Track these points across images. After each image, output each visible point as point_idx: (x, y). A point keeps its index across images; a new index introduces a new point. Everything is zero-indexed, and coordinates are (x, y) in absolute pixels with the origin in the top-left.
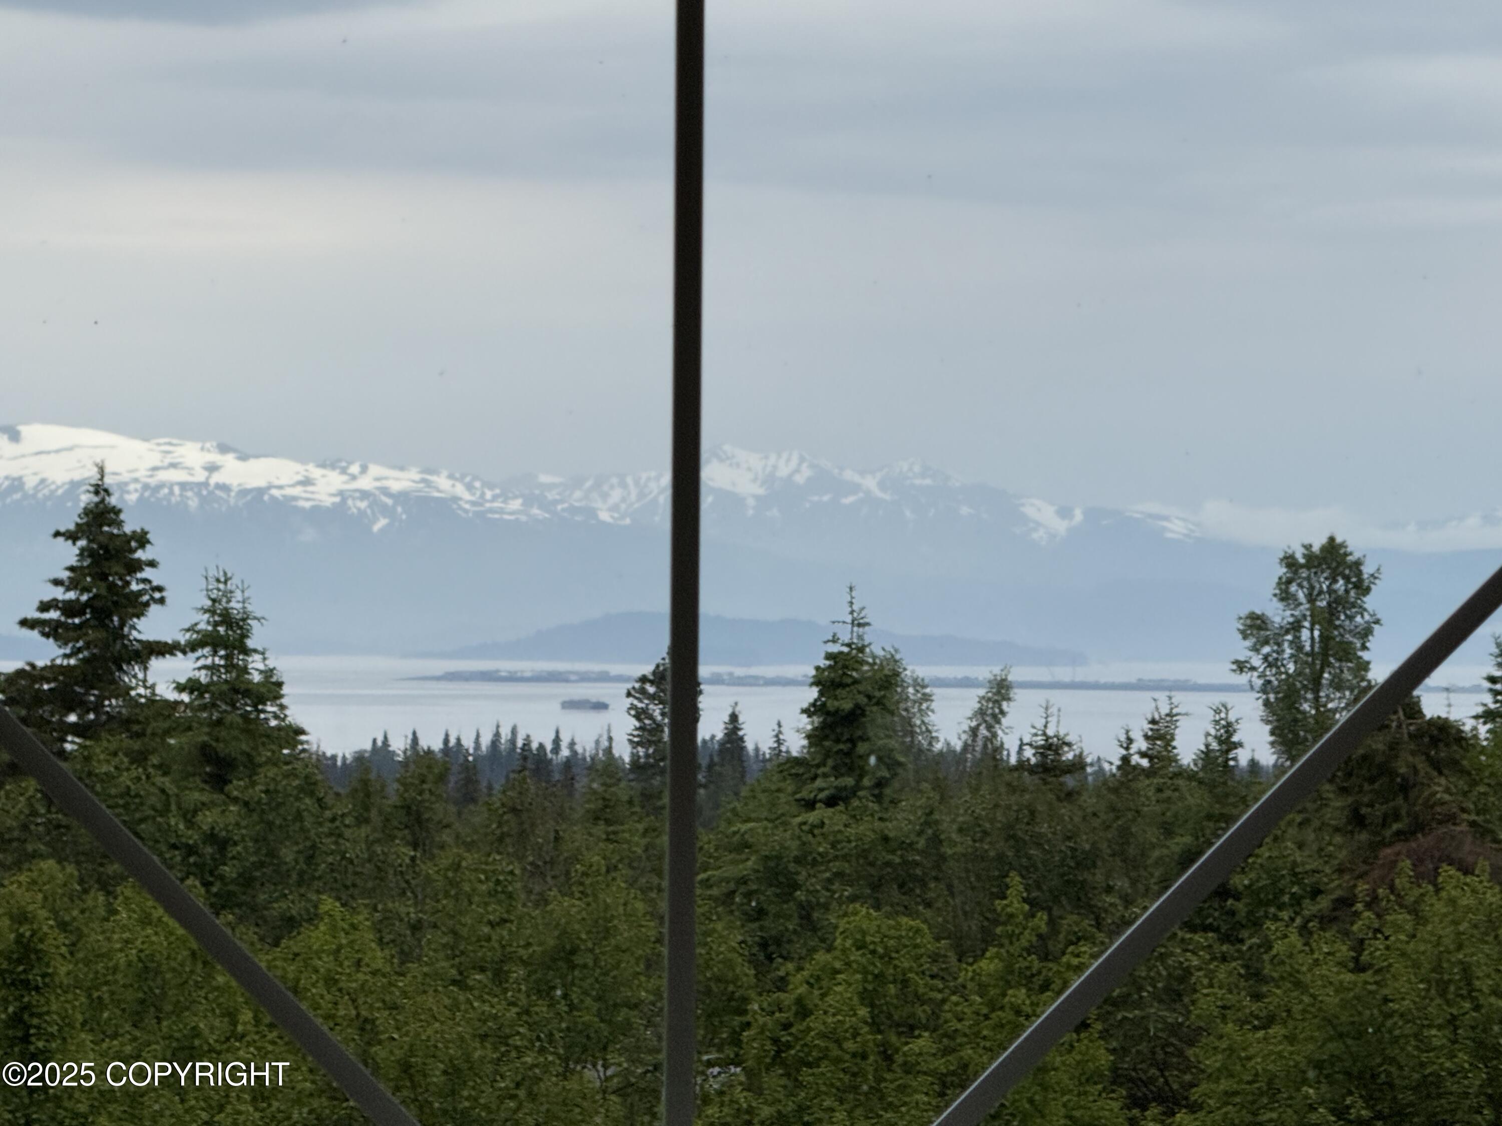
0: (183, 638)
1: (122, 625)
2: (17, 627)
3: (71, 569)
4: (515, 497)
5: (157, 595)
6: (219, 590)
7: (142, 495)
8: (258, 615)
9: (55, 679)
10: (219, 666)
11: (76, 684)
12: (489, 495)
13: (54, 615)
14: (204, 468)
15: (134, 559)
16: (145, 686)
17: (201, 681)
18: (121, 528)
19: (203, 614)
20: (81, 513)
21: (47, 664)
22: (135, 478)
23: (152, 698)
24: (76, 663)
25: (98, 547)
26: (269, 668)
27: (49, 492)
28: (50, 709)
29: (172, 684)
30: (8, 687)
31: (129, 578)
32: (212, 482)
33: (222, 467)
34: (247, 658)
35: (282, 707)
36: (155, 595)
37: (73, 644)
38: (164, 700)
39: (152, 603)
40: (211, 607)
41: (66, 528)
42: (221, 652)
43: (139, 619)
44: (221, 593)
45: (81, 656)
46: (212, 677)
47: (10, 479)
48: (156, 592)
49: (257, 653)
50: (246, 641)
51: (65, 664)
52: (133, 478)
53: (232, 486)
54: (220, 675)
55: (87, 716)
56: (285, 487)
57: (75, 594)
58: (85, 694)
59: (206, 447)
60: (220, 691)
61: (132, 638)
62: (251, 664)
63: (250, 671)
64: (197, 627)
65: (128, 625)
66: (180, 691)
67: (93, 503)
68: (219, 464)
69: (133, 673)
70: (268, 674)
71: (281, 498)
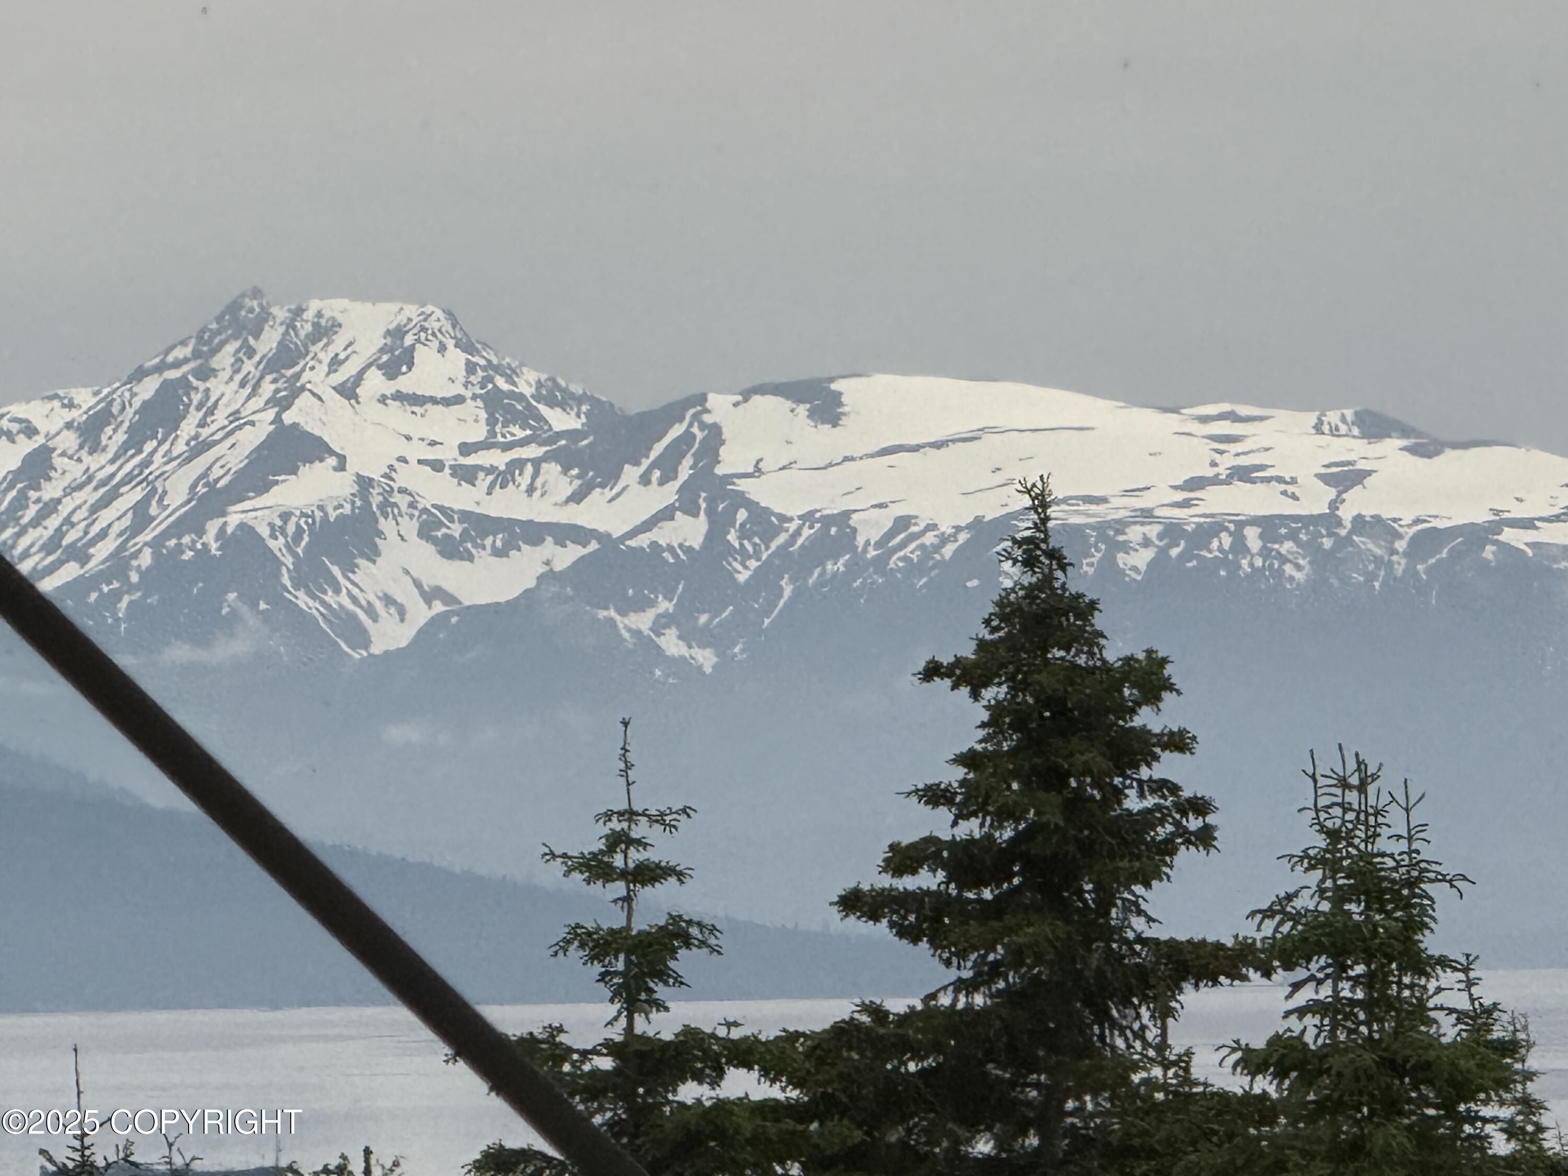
0: (1258, 934)
1: (1105, 902)
2: (835, 913)
3: (968, 759)
5: (1194, 823)
6: (1346, 807)
7: (1163, 553)
8: (1446, 869)
9: (937, 1048)
10: (1352, 1002)
11: (990, 1056)
13: (927, 880)
14: (1326, 479)
15: (1133, 728)
16: (1165, 1059)
17: (1306, 1045)
18: (1096, 650)
19: (1307, 870)
20: (991, 614)
21: (914, 1007)
22: (1142, 510)
23: (1181, 1090)
24: (989, 1002)
25: (1037, 700)
26: (1481, 1004)
27: (919, 553)
28: (925, 1123)
29: (1234, 1050)
30: (813, 1070)
31: (1121, 779)
32: (1346, 514)
33: (1369, 473)
34: (1423, 981)
35: (1531, 1107)
36: (1188, 821)
37: (979, 955)
38: (1213, 1094)
39: (1182, 844)
40: (1326, 851)
41: (955, 656)
42: (1355, 967)
43: (1147, 885)
44: (1350, 816)
45: (1001, 985)
46: (1333, 1033)
47: (818, 521)
48: (1191, 815)
49: (1451, 967)
50: (1419, 937)
51: (961, 1005)
52: (1135, 510)
53: (1401, 523)
54: (1353, 1026)
55: (1020, 1140)
56: (1538, 524)
57: (982, 825)
58: (1012, 1084)
59: (1329, 423)
60: (1356, 1070)
61: (1130, 935)
62: (1435, 997)
63: (1432, 1014)
64: (1291, 904)
65: (1119, 902)
66: (1253, 1069)
67: (1023, 588)
68: (1362, 465)
69: (1136, 1026)
70: (1480, 1021)
71: (1530, 552)
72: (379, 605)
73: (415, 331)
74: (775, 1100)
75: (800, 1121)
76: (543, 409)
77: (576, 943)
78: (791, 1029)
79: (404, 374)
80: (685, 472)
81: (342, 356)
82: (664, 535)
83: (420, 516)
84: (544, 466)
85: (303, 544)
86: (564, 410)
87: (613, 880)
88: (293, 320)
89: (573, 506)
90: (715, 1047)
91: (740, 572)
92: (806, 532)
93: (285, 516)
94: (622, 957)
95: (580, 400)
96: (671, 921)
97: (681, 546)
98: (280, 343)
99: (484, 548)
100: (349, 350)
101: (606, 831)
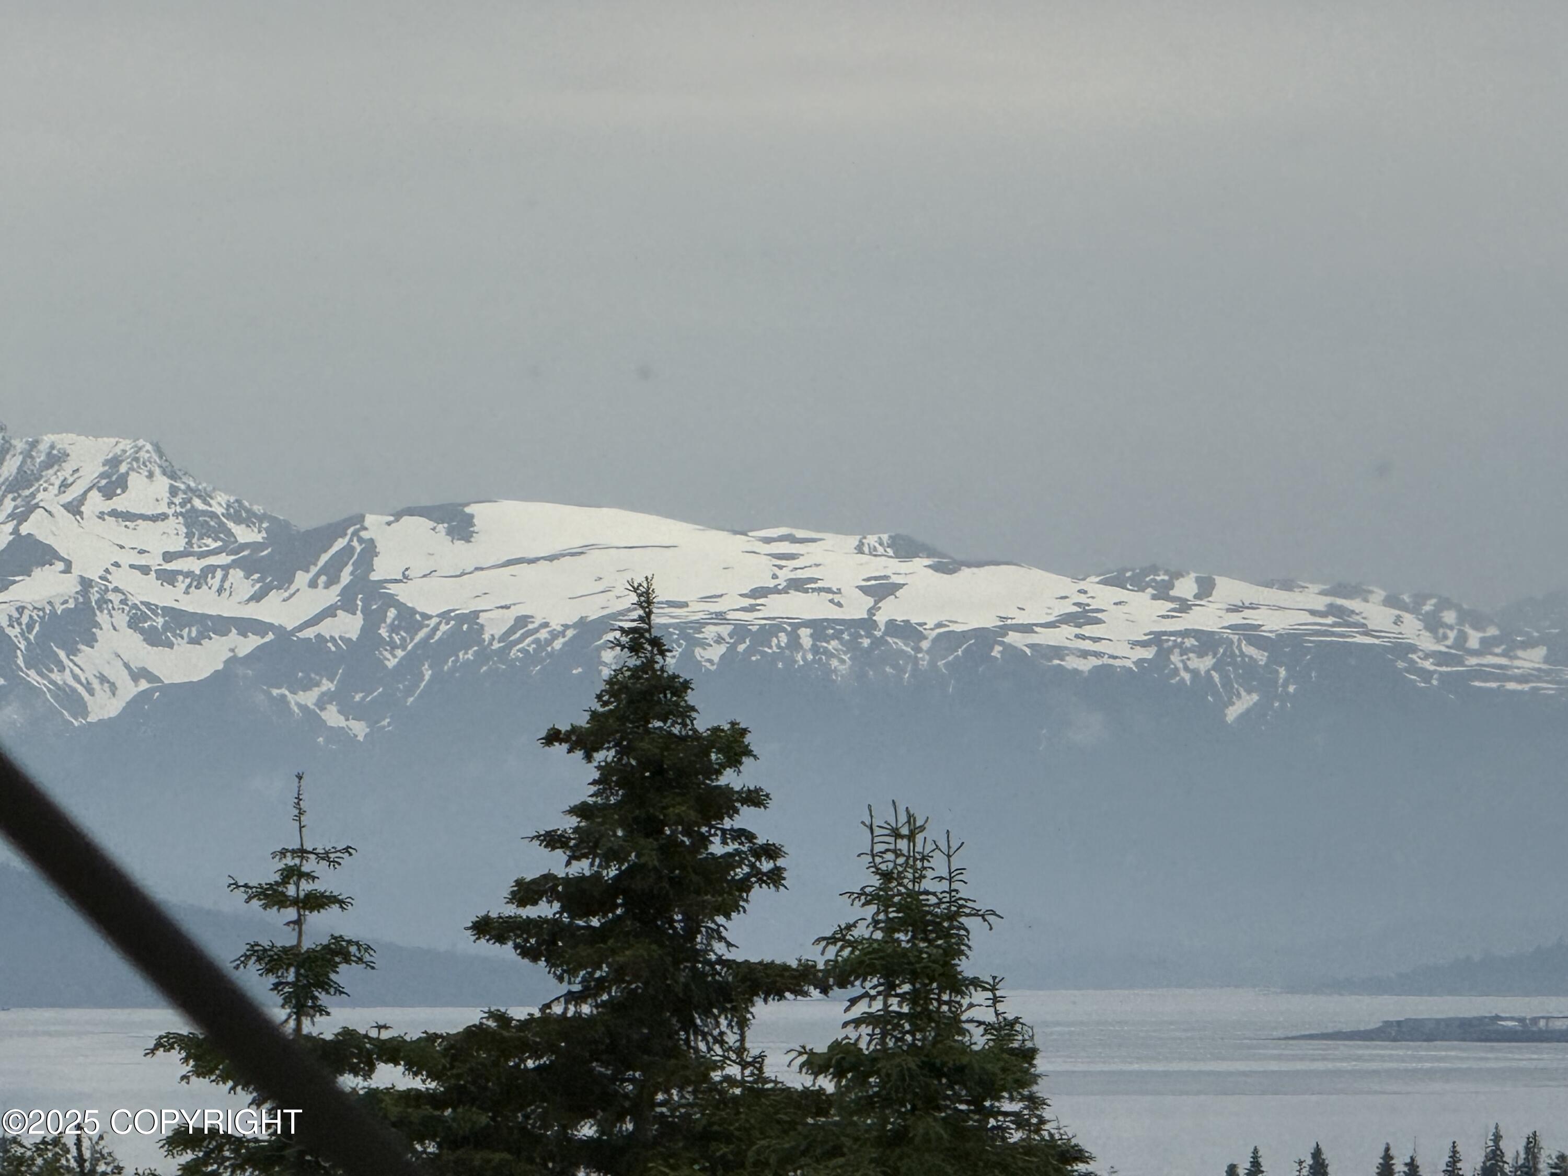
0: (821, 958)
1: (692, 931)
2: (469, 935)
3: (581, 810)
4: (1529, 644)
5: (766, 866)
6: (897, 853)
7: (732, 648)
8: (981, 906)
9: (552, 1048)
10: (900, 1015)
11: (595, 1056)
12: (1474, 639)
13: (546, 910)
14: (865, 590)
15: (718, 787)
16: (742, 1059)
17: (861, 1050)
18: (688, 722)
19: (863, 905)
20: (602, 691)
21: (533, 1015)
22: (716, 613)
23: (755, 1086)
24: (595, 1012)
25: (639, 762)
26: (1005, 1019)
27: (534, 646)
28: (540, 1110)
29: (800, 1054)
30: (448, 1066)
31: (707, 829)
32: (881, 618)
33: (901, 586)
34: (958, 998)
35: (1034, 1103)
36: (761, 865)
37: (587, 973)
38: (783, 1090)
39: (756, 882)
40: (880, 889)
41: (572, 725)
42: (903, 986)
43: (728, 916)
44: (901, 860)
45: (605, 997)
46: (883, 1041)
47: (453, 619)
48: (763, 859)
49: (981, 986)
50: (956, 961)
51: (570, 1014)
52: (712, 614)
53: (924, 627)
54: (899, 1036)
55: (618, 1125)
56: (1036, 629)
57: (592, 865)
58: (613, 1079)
59: (869, 545)
60: (901, 1071)
61: (713, 957)
62: (968, 1011)
63: (966, 1026)
64: (850, 933)
65: (703, 930)
66: (816, 1070)
67: (629, 669)
68: (896, 579)
69: (716, 1032)
70: (1003, 1033)
71: (1028, 651)
72: (96, 684)
73: (129, 460)
74: (417, 1090)
75: (436, 1108)
76: (230, 525)
77: (254, 959)
78: (431, 1031)
79: (119, 495)
80: (346, 577)
81: (70, 480)
82: (327, 628)
83: (129, 612)
84: (231, 571)
85: (35, 632)
86: (248, 526)
87: (286, 907)
88: (31, 450)
89: (252, 604)
90: (368, 1046)
91: (389, 660)
92: (444, 628)
93: (21, 610)
94: (292, 970)
95: (261, 518)
96: (333, 941)
97: (341, 638)
98: (20, 468)
99: (182, 638)
100: (76, 476)
101: (282, 866)
